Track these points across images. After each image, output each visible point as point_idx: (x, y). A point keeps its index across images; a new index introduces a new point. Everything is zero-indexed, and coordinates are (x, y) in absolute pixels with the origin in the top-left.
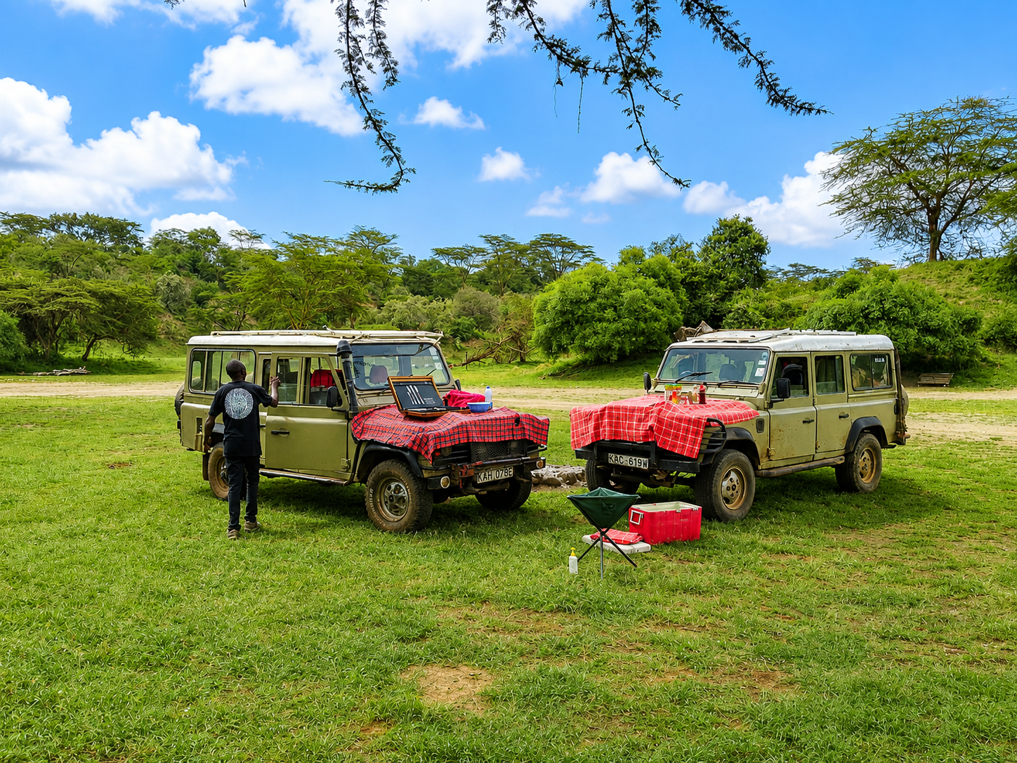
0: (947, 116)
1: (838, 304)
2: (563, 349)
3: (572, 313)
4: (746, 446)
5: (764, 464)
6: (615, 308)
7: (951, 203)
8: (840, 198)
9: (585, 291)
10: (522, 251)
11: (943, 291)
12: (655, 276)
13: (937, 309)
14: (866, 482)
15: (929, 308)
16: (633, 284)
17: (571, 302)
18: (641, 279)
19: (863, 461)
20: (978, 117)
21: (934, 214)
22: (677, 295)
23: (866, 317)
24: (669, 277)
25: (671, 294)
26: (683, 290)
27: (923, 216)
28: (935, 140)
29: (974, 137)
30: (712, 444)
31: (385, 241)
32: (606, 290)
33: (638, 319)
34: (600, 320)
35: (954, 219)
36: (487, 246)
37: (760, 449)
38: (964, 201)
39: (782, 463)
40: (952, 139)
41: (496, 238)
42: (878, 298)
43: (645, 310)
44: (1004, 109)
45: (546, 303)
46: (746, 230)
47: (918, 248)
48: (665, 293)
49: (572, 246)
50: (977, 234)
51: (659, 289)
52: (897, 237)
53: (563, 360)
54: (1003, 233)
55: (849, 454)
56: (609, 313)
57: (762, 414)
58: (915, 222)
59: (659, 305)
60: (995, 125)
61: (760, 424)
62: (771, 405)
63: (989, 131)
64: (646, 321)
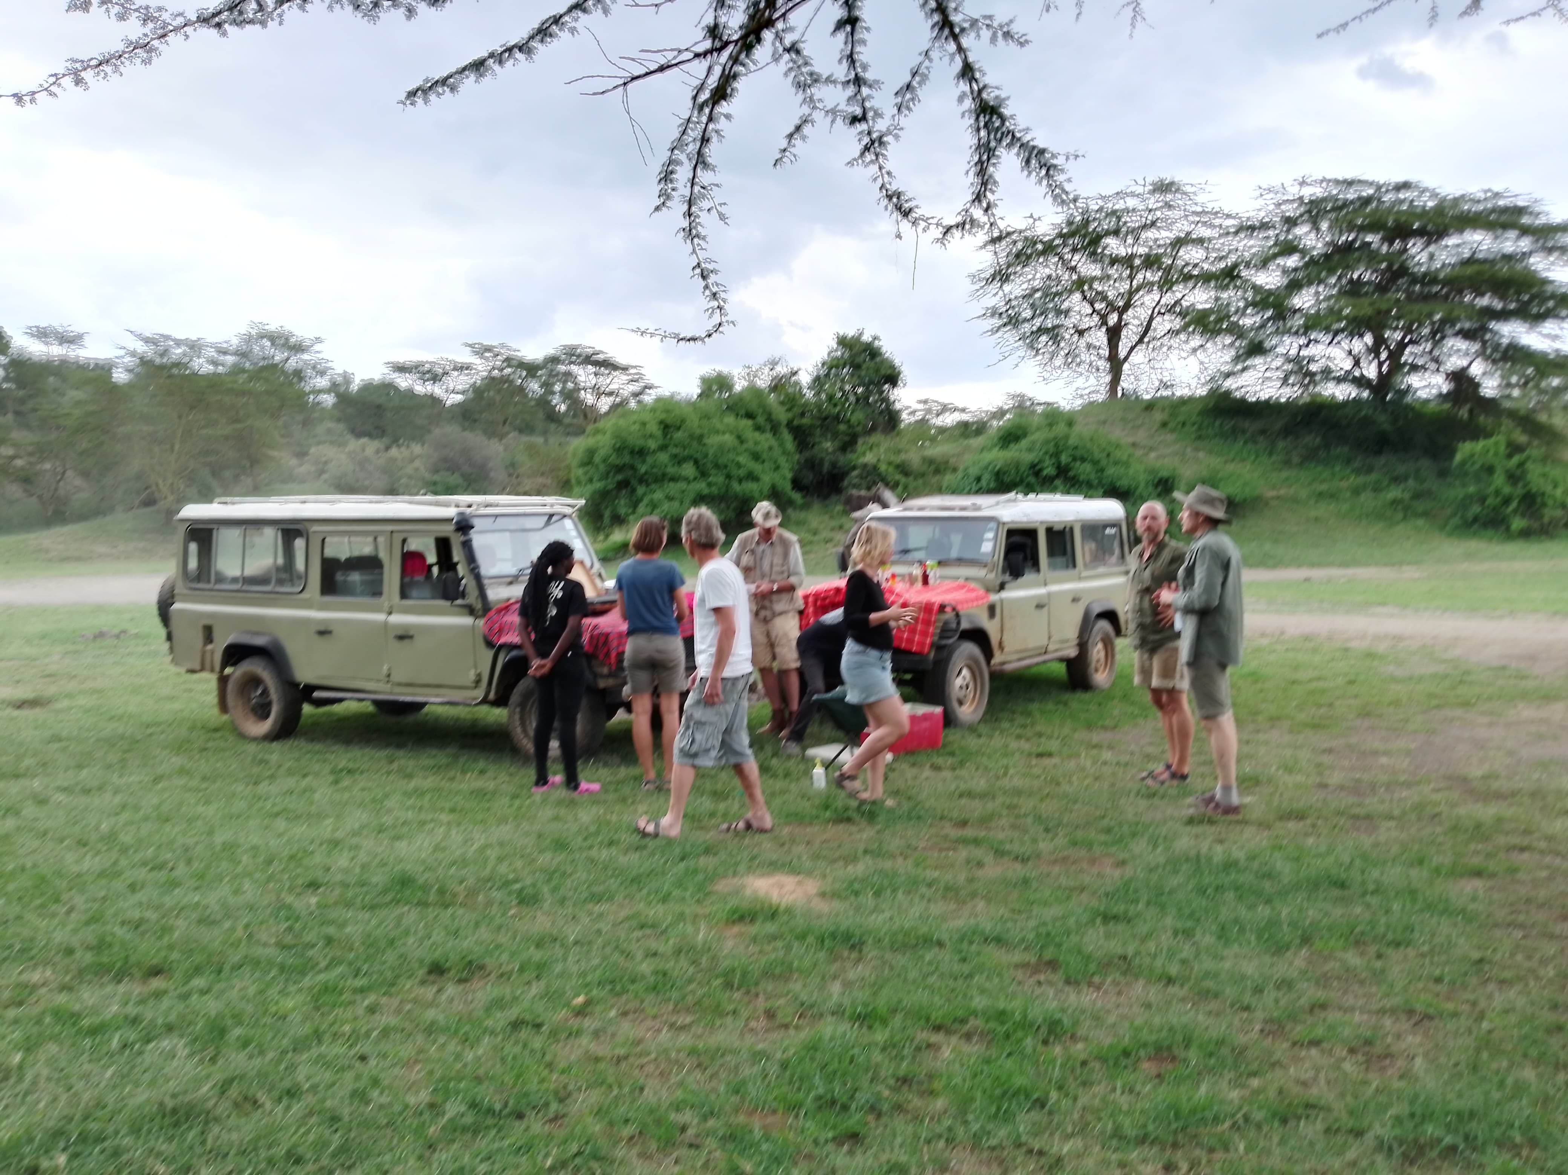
0: (1131, 203)
1: (999, 457)
2: (619, 520)
3: (633, 467)
4: (979, 636)
5: (997, 658)
6: (696, 462)
7: (1136, 322)
8: (994, 312)
9: (651, 436)
10: (531, 369)
11: (1130, 440)
12: (750, 416)
13: (1127, 464)
14: (1100, 678)
15: (1116, 463)
16: (719, 426)
17: (632, 452)
18: (730, 419)
19: (1097, 652)
20: (1168, 206)
21: (1114, 334)
22: (782, 445)
23: (1037, 474)
24: (769, 418)
25: (773, 442)
26: (788, 438)
27: (1100, 337)
28: (1116, 233)
29: (1164, 234)
30: (945, 632)
31: (298, 348)
32: (679, 435)
33: (729, 477)
34: (673, 479)
35: (1141, 341)
36: (475, 360)
37: (994, 639)
38: (1151, 319)
39: (1015, 657)
40: (1136, 232)
41: (488, 349)
42: (1052, 450)
43: (739, 465)
44: (1200, 199)
45: (591, 453)
46: (871, 352)
47: (1092, 381)
48: (766, 440)
49: (608, 365)
50: (1168, 364)
51: (757, 434)
52: (1067, 365)
53: (618, 536)
54: (1202, 363)
55: (1083, 646)
56: (688, 470)
57: (994, 598)
58: (1089, 346)
59: (756, 457)
60: (1191, 218)
61: (992, 609)
62: (1002, 587)
63: (1181, 228)
64: (740, 481)
